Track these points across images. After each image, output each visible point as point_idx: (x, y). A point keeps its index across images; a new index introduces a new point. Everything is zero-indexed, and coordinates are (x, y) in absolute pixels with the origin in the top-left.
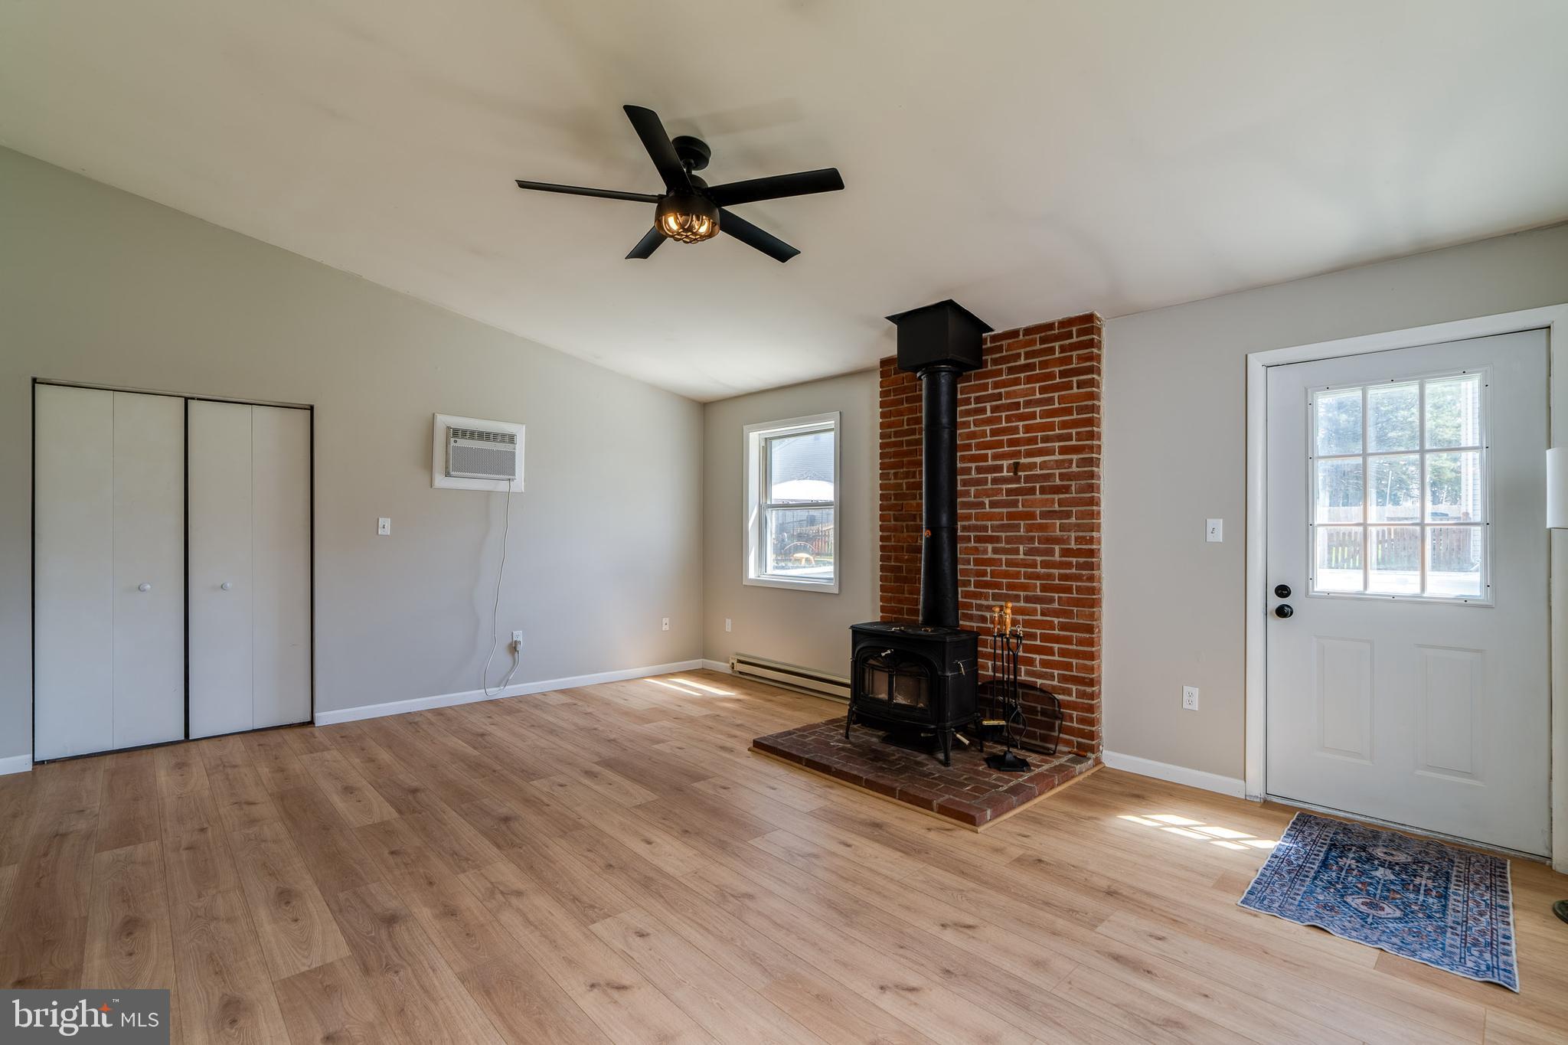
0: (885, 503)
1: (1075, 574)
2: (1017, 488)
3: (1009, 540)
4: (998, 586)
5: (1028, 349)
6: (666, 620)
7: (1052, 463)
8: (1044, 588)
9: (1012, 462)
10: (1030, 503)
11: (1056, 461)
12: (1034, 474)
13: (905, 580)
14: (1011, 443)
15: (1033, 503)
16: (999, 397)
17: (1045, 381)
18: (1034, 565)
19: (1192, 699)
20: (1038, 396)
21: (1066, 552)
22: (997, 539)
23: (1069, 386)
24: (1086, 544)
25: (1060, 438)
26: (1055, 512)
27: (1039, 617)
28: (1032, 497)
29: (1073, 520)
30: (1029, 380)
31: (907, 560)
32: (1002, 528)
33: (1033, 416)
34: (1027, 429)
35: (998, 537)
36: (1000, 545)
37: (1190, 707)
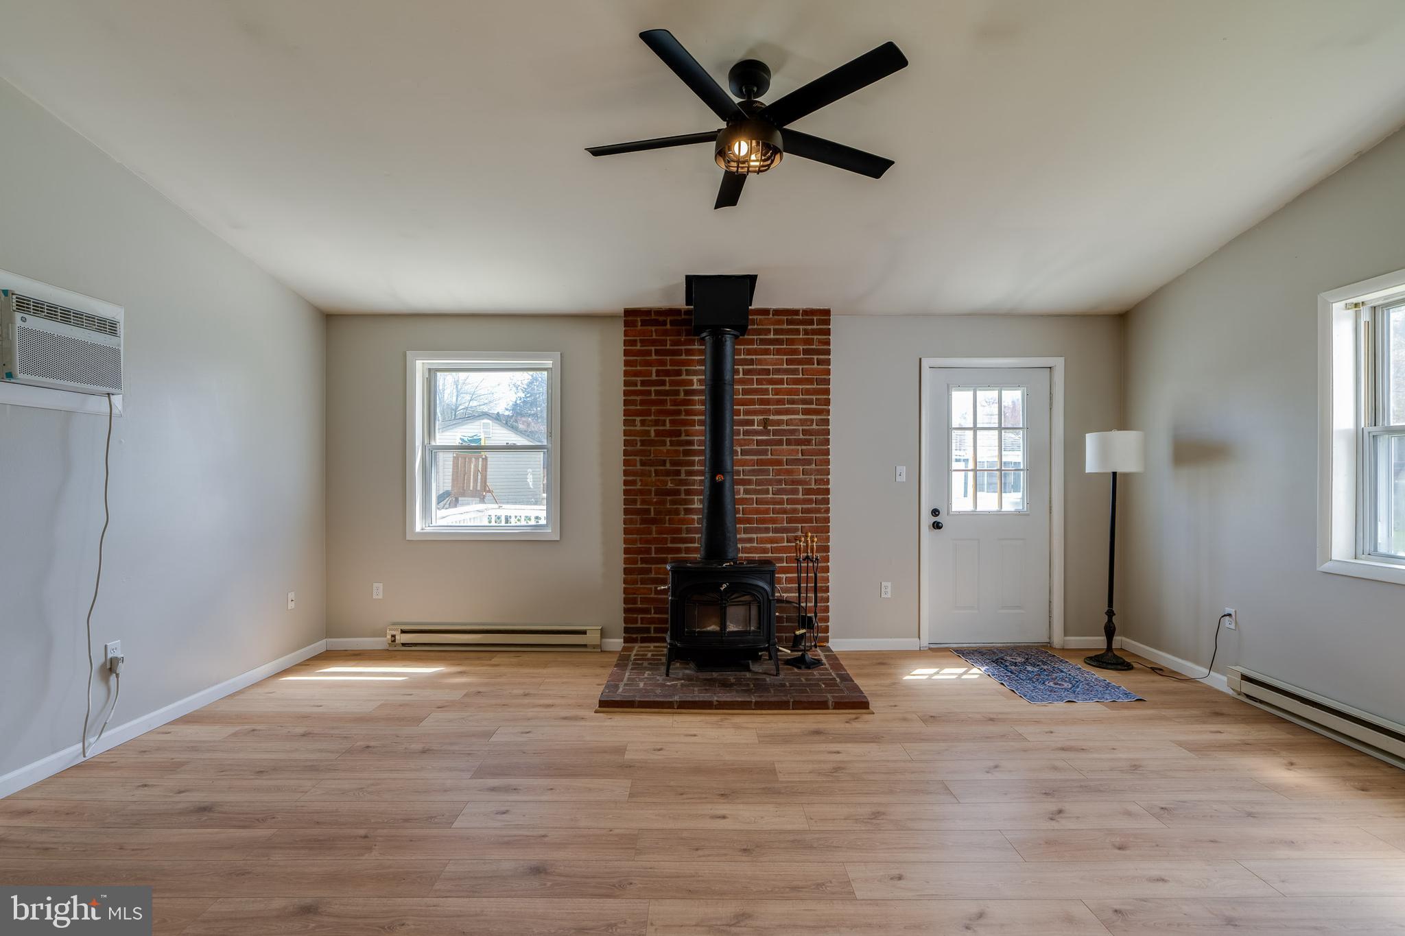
0: (629, 448)
1: (815, 508)
2: (767, 439)
3: (758, 483)
4: (749, 521)
5: (777, 327)
6: (291, 596)
7: (797, 421)
8: (790, 521)
9: (762, 417)
10: (778, 452)
11: (801, 420)
12: (782, 429)
13: (653, 521)
14: (762, 402)
15: (781, 452)
16: (751, 362)
17: (792, 355)
18: (781, 502)
19: (888, 588)
20: (785, 366)
21: (808, 492)
22: (749, 482)
23: (810, 362)
24: (824, 485)
25: (804, 402)
26: (799, 459)
27: (785, 544)
28: (781, 447)
29: (813, 466)
30: (779, 352)
31: (656, 503)
32: (753, 472)
33: (781, 382)
34: (777, 392)
35: (750, 480)
36: (751, 487)
37: (886, 596)
